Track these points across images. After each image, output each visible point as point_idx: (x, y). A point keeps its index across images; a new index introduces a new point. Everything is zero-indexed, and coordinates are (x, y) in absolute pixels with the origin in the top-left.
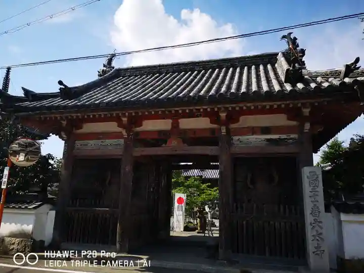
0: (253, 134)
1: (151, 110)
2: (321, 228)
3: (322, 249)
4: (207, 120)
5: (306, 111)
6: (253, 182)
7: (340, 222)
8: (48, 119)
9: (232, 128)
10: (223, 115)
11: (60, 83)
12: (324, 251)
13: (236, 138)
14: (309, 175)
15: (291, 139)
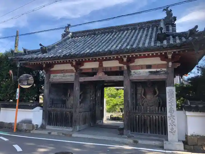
0: (142, 69)
1: (86, 58)
2: (174, 119)
3: (174, 130)
4: (117, 62)
5: (170, 56)
6: (145, 94)
7: (186, 116)
8: (36, 64)
9: (131, 66)
10: (125, 60)
11: (41, 45)
12: (175, 131)
13: (132, 71)
14: (168, 91)
15: (162, 71)
